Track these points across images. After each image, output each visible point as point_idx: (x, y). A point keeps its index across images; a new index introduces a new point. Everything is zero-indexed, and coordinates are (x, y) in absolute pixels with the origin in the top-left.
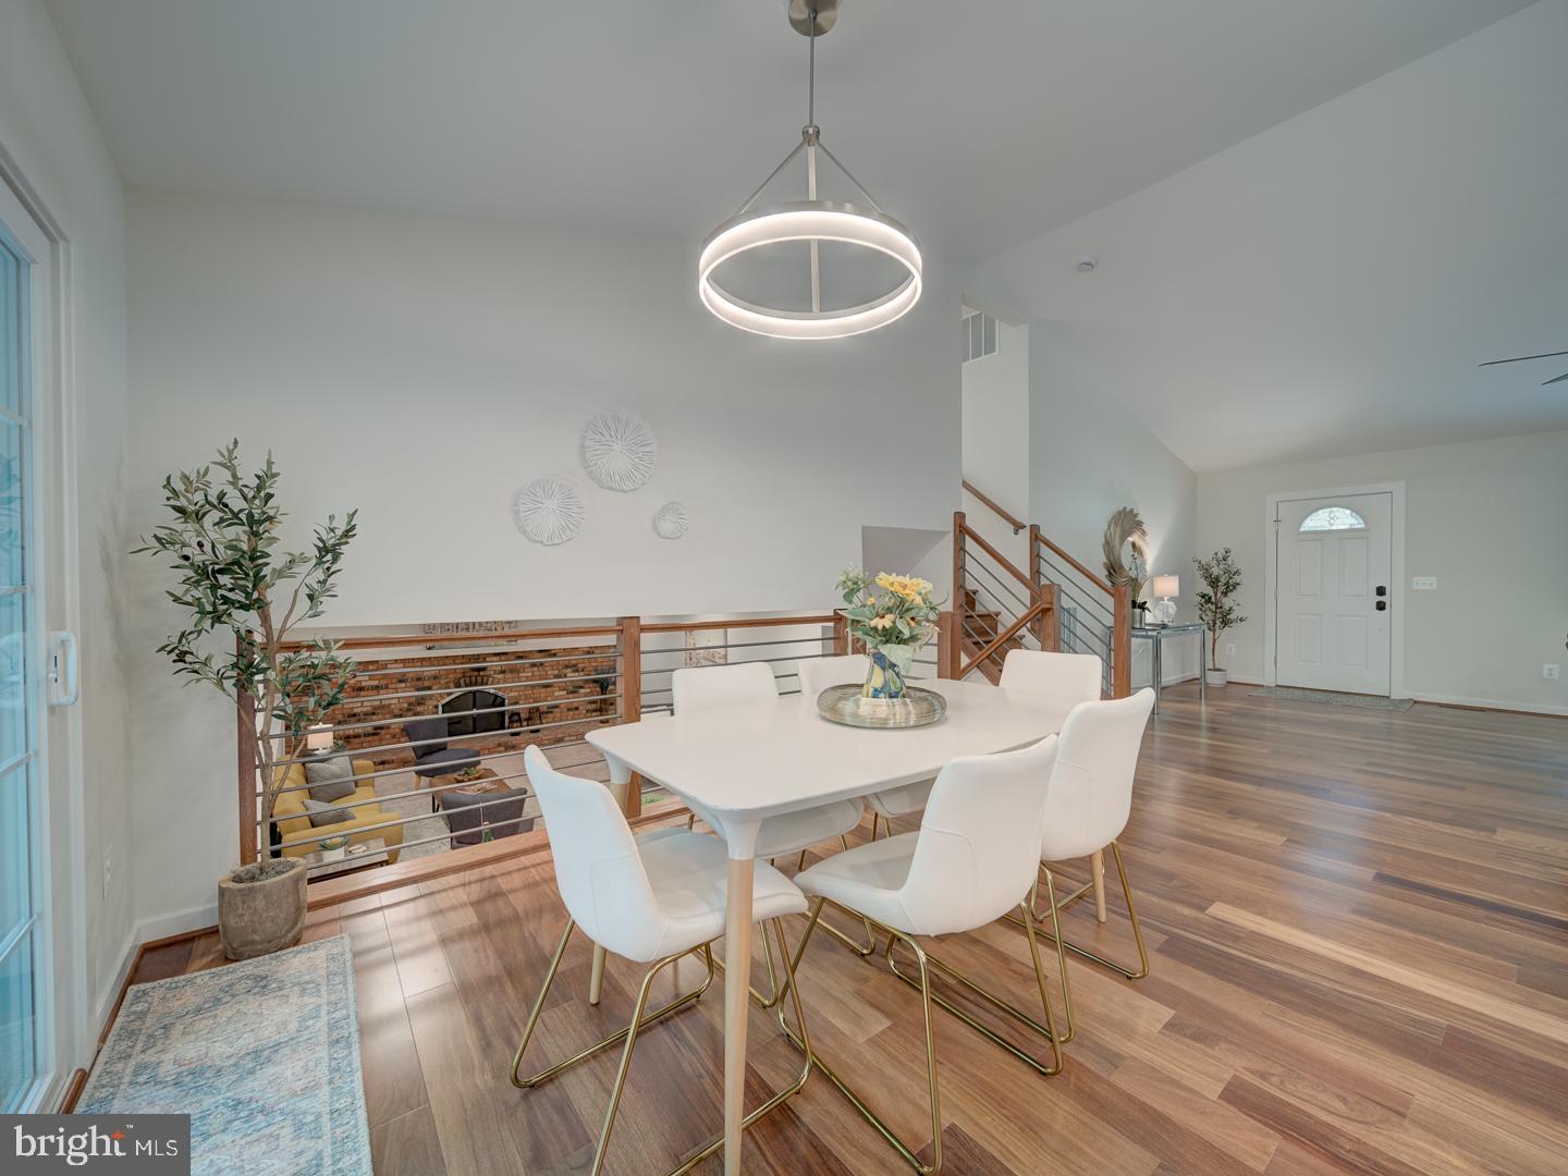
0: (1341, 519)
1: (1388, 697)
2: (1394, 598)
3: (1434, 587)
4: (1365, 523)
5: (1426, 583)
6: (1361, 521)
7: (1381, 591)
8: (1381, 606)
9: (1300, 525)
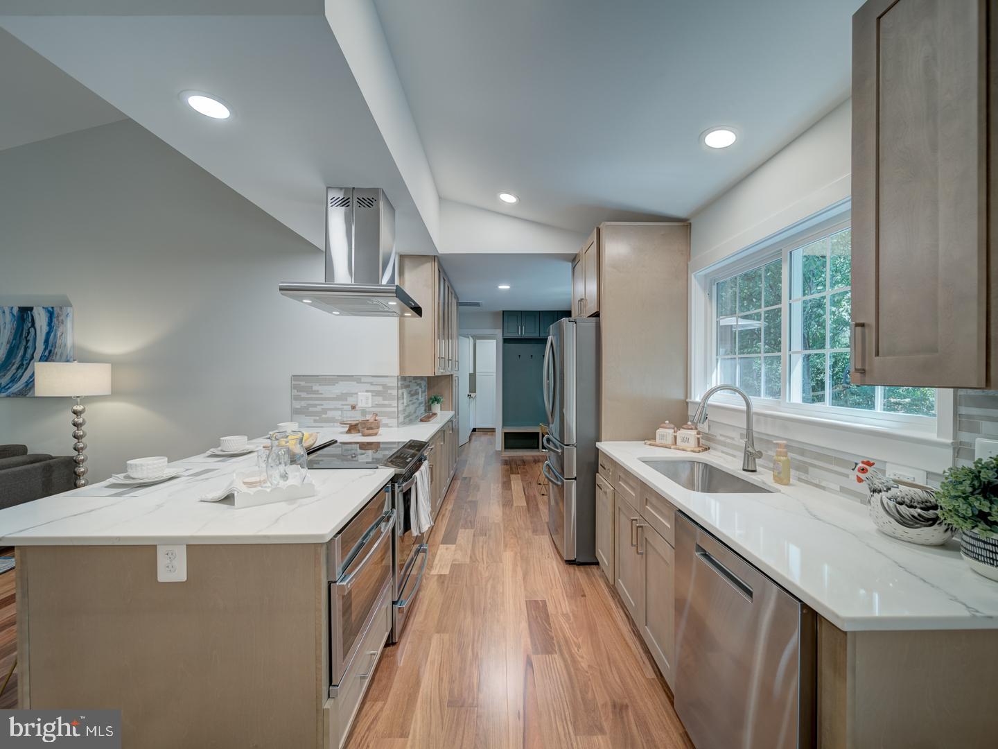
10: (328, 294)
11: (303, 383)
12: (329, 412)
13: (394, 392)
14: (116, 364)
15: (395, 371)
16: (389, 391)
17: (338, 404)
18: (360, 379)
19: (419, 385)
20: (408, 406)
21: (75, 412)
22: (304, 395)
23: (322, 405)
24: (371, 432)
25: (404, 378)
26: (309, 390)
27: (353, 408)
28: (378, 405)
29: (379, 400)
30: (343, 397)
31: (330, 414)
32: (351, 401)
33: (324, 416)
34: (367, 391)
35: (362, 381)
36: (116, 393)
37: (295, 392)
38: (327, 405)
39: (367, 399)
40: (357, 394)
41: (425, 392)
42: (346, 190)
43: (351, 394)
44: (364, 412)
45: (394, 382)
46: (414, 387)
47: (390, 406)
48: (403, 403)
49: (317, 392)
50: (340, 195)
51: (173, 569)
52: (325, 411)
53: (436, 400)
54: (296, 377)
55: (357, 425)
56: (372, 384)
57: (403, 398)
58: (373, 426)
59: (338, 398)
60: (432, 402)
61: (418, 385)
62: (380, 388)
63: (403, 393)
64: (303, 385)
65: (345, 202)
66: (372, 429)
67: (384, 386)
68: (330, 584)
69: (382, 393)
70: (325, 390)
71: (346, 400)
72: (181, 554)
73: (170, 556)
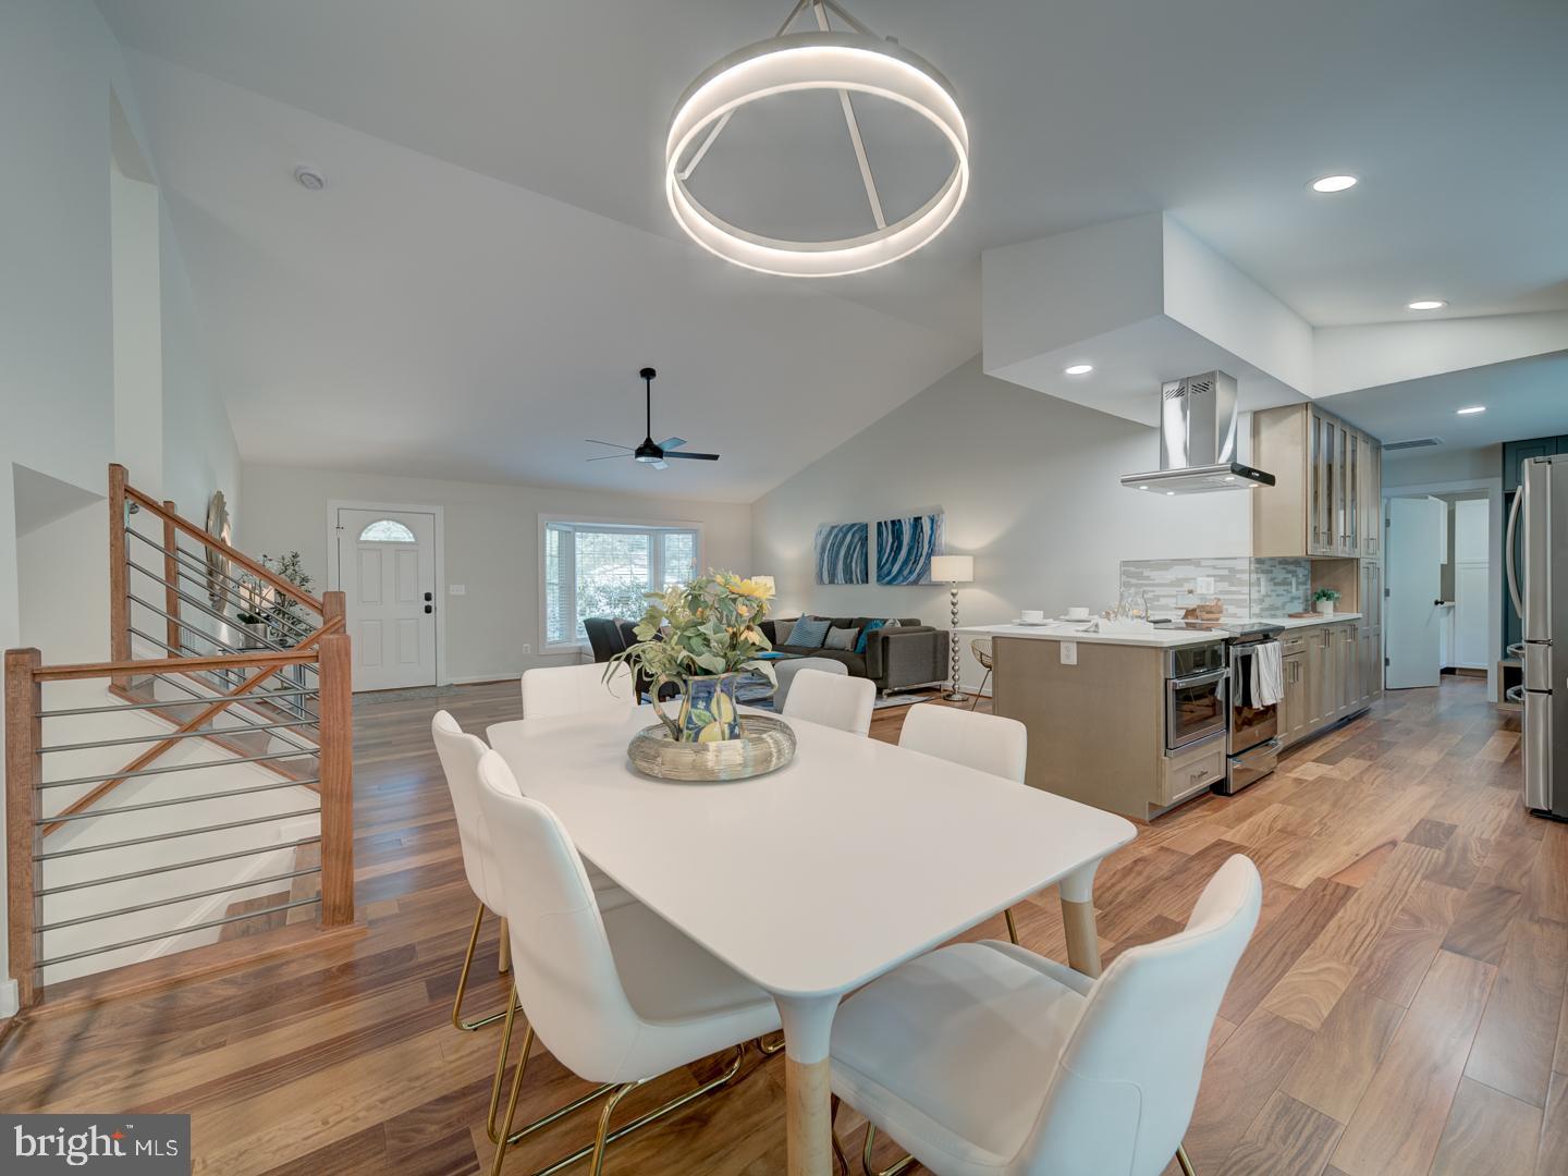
0: (398, 533)
1: (435, 686)
2: (439, 602)
3: (463, 593)
4: (415, 536)
5: (458, 590)
6: (411, 535)
7: (428, 597)
8: (428, 610)
9: (360, 535)
10: (1164, 480)
11: (1132, 569)
12: (1161, 599)
13: (1245, 577)
14: (977, 557)
15: (1248, 551)
16: (1238, 576)
17: (1173, 591)
18: (1199, 563)
19: (1294, 573)
20: (1268, 596)
21: (953, 595)
22: (1133, 581)
23: (1153, 591)
24: (1211, 616)
25: (1259, 561)
26: (1139, 576)
27: (1191, 592)
28: (1222, 592)
29: (1225, 586)
30: (1178, 583)
31: (1163, 601)
32: (1187, 586)
33: (1156, 603)
34: (1208, 576)
35: (1203, 564)
36: (976, 582)
37: (1124, 578)
38: (1159, 591)
39: (1208, 584)
40: (1194, 579)
41: (1304, 583)
42: (1182, 381)
43: (1187, 580)
44: (1203, 597)
45: (1245, 565)
46: (1280, 575)
47: (1239, 593)
48: (1259, 591)
49: (1148, 578)
50: (1176, 387)
51: (1069, 656)
52: (1157, 598)
53: (1326, 595)
54: (1125, 563)
55: (1194, 610)
56: (1214, 567)
57: (1259, 585)
58: (1213, 610)
59: (1172, 584)
60: (1318, 599)
61: (1289, 572)
62: (1226, 572)
63: (1259, 579)
64: (1134, 571)
65: (1180, 393)
66: (1211, 612)
67: (1232, 570)
68: (1166, 680)
69: (1230, 576)
70: (1158, 576)
71: (1182, 586)
72: (1074, 648)
73: (1068, 649)
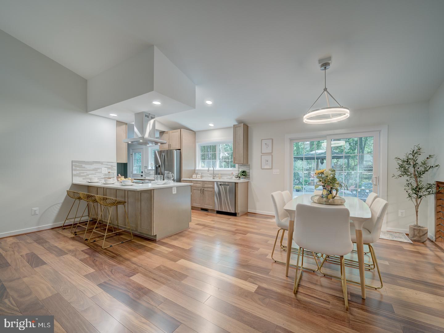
11: (77, 164)
12: (89, 175)
15: (115, 161)
16: (114, 168)
17: (93, 172)
22: (78, 169)
23: (86, 172)
26: (80, 167)
27: (100, 173)
29: (110, 171)
32: (99, 171)
33: (87, 177)
34: (105, 167)
35: (104, 164)
37: (73, 167)
38: (88, 172)
39: (105, 170)
40: (101, 168)
43: (99, 169)
45: (115, 165)
47: (114, 173)
49: (84, 167)
50: (147, 115)
51: (175, 191)
54: (74, 162)
56: (107, 165)
59: (93, 170)
62: (110, 166)
65: (148, 117)
67: (112, 166)
69: (111, 168)
70: (88, 167)
71: (97, 170)
72: (175, 188)
73: (174, 189)
